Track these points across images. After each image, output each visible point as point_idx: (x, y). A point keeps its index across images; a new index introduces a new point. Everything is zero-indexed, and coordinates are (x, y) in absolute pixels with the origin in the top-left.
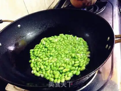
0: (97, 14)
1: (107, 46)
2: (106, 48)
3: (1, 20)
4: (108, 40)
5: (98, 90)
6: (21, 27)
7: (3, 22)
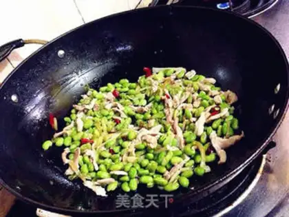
0: (249, 18)
1: (273, 107)
2: (270, 112)
3: (21, 40)
4: (276, 92)
5: (268, 215)
6: (65, 55)
7: (25, 45)
